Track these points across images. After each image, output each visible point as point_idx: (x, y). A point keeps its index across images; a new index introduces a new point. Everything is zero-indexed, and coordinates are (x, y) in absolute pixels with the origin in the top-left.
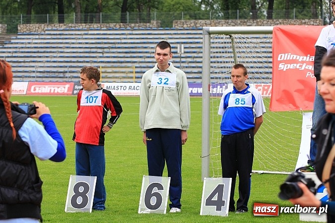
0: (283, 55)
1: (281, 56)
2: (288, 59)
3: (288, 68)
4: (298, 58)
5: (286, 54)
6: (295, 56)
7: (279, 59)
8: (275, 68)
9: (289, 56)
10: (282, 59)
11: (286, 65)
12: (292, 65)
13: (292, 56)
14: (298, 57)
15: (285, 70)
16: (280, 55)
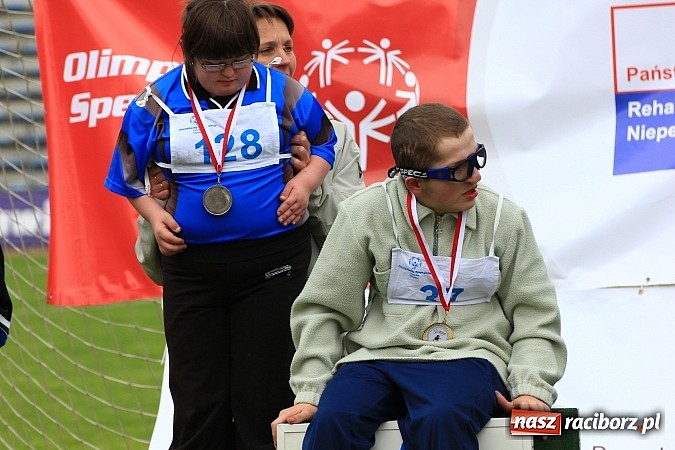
0: (82, 56)
1: (76, 62)
2: (103, 73)
3: (105, 114)
4: (141, 71)
5: (94, 54)
6: (130, 61)
7: (68, 77)
8: (54, 117)
9: (105, 62)
10: (79, 76)
11: (96, 102)
12: (120, 99)
13: (117, 59)
14: (144, 63)
15: (92, 124)
16: (69, 60)
